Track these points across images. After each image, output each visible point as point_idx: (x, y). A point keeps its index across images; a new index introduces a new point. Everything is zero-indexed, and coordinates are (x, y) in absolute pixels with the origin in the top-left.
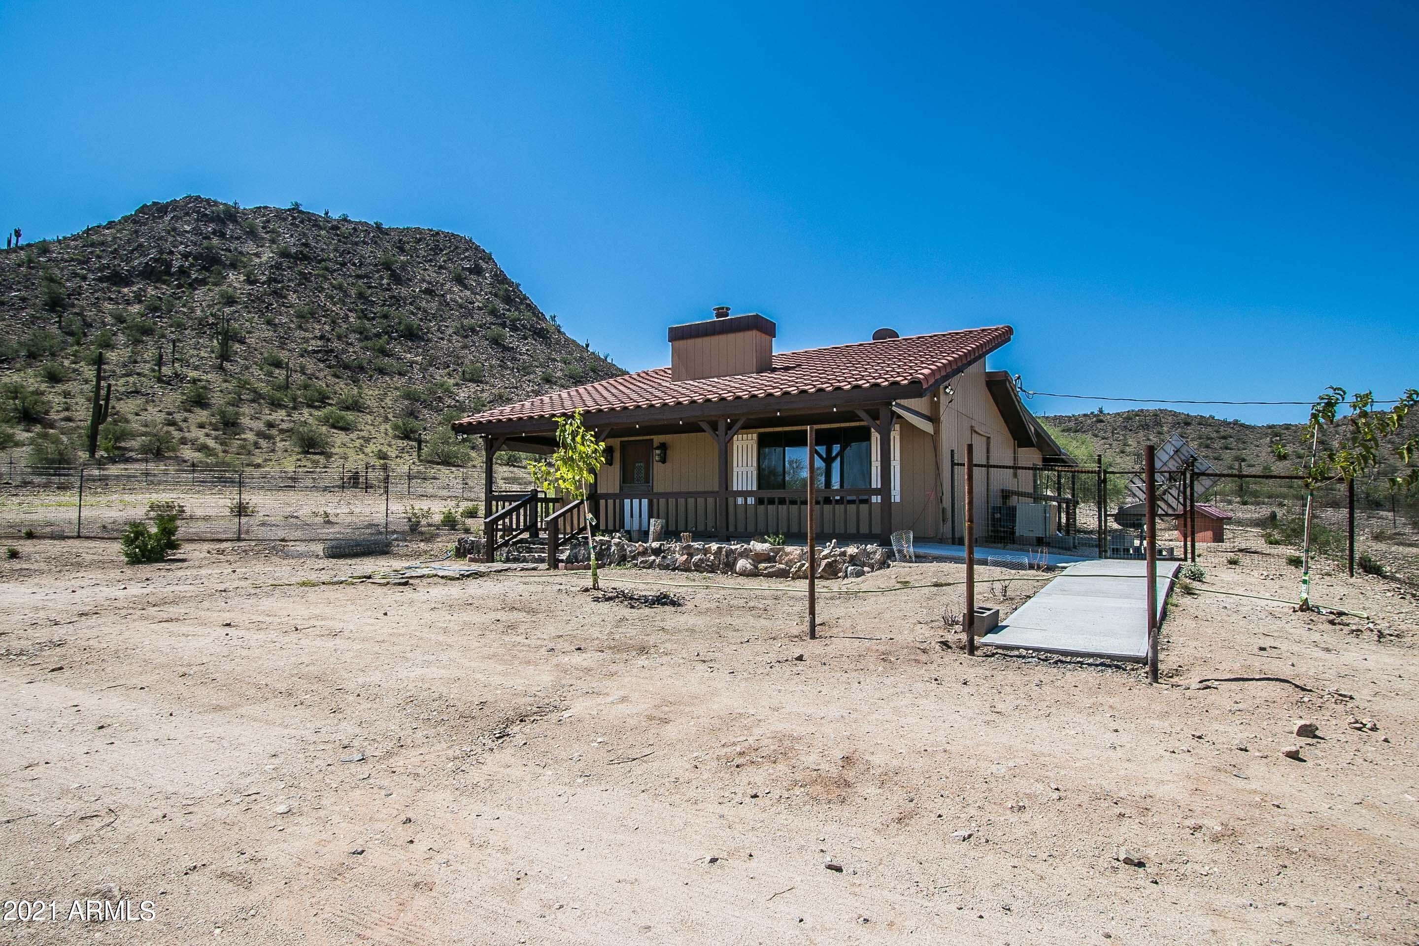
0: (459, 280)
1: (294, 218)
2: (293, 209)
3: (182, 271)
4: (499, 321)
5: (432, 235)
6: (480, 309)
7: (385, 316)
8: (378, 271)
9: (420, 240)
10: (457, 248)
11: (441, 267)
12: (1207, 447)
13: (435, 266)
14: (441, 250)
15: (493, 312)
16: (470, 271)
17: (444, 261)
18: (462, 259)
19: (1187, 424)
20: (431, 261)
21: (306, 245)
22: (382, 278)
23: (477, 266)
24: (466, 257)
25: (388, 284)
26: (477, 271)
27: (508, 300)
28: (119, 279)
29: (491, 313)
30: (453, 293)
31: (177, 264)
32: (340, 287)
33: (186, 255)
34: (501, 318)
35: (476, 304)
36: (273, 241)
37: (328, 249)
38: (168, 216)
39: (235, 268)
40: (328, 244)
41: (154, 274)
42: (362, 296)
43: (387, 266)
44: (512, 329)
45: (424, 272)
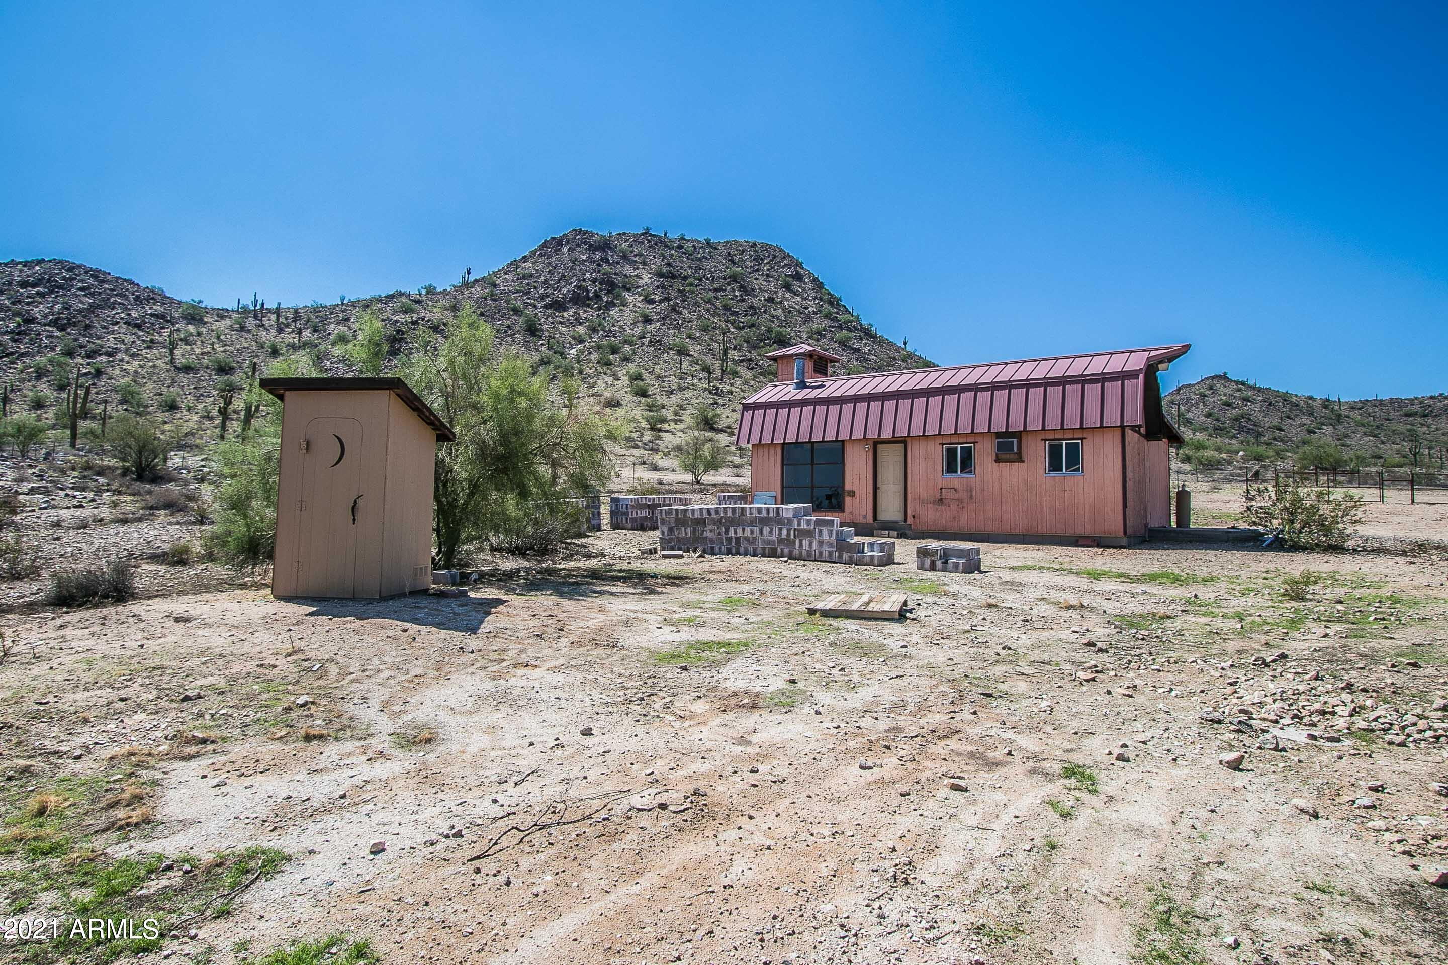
0: (787, 287)
1: (649, 241)
2: (646, 233)
3: (597, 296)
4: (836, 324)
5: (752, 247)
6: (815, 313)
7: (753, 325)
8: (728, 284)
9: (743, 252)
10: (775, 257)
11: (768, 276)
13: (762, 275)
14: (763, 260)
15: (828, 316)
16: (791, 277)
17: (768, 270)
18: (783, 267)
20: (757, 271)
21: (669, 265)
22: (734, 290)
23: (797, 272)
24: (786, 265)
25: (741, 296)
26: (799, 277)
27: (831, 303)
28: (558, 306)
29: (826, 316)
30: (787, 300)
31: (592, 289)
32: (709, 301)
33: (594, 281)
34: (835, 319)
35: (811, 309)
36: (644, 264)
37: (684, 267)
38: (565, 250)
39: (629, 290)
40: (682, 262)
41: (580, 299)
42: (726, 308)
43: (734, 278)
44: (850, 330)
45: (757, 282)
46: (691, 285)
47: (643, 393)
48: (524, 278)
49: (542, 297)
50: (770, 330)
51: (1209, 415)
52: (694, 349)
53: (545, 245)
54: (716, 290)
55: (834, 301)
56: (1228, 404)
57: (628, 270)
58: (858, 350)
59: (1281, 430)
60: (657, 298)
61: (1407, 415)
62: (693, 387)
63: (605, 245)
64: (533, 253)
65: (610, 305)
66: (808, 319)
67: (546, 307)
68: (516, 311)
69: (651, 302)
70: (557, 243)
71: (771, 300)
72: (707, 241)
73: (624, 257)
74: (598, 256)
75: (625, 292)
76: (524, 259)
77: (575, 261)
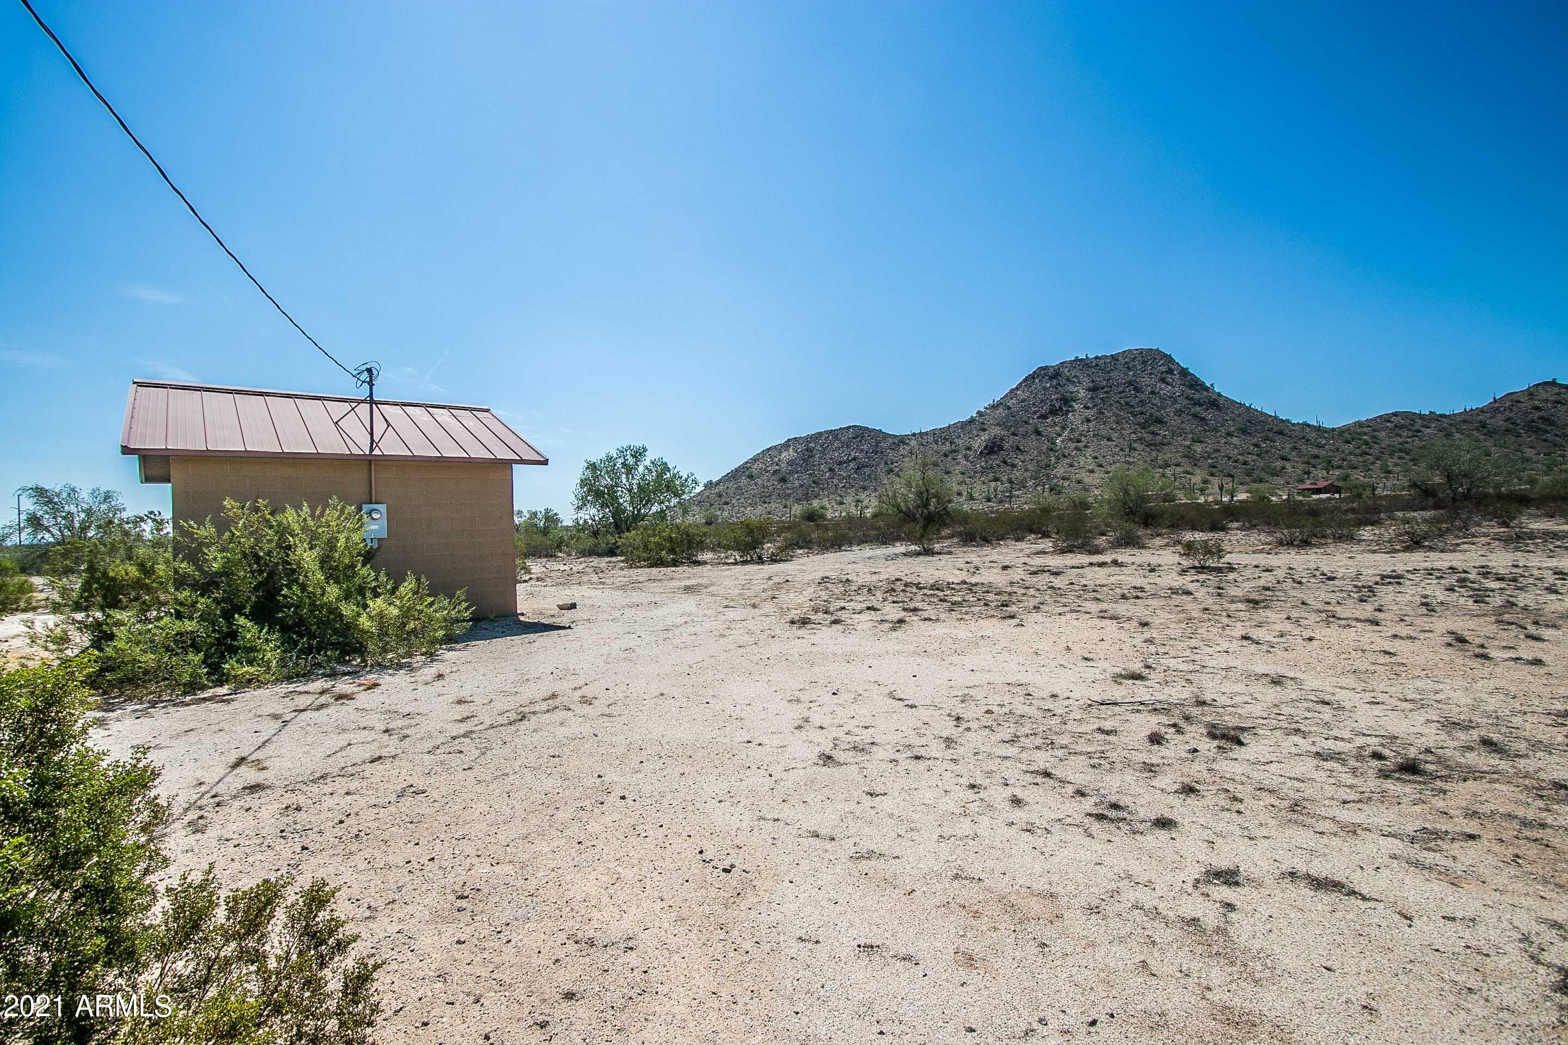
0: (1163, 380)
1: (1079, 365)
2: (1076, 359)
3: (1060, 407)
4: (1192, 402)
5: (1140, 353)
6: (1179, 396)
7: (1142, 413)
9: (1135, 358)
10: (1155, 359)
11: (1151, 374)
13: (1147, 374)
14: (1147, 362)
16: (1166, 372)
17: (1151, 369)
18: (1160, 365)
20: (1144, 371)
22: (1130, 391)
23: (1170, 369)
24: (1162, 363)
25: (1135, 394)
26: (1170, 371)
27: (1191, 387)
28: (1044, 417)
29: (1186, 398)
30: (1162, 389)
31: (1057, 405)
32: (1118, 402)
33: (1057, 399)
34: (1192, 399)
35: (1177, 394)
36: (1079, 382)
37: (1100, 380)
38: (1037, 381)
39: (1075, 401)
40: (1099, 376)
41: (1053, 412)
42: (1127, 404)
43: (1130, 383)
44: (1200, 405)
45: (1144, 381)
46: (1106, 392)
47: (1101, 466)
48: (1022, 401)
49: (1035, 413)
50: (1151, 415)
51: (1508, 420)
52: (1114, 435)
53: (1026, 379)
54: (1120, 393)
55: (1195, 384)
57: (1071, 388)
58: (1203, 419)
60: (1090, 405)
62: (1119, 461)
63: (1056, 375)
64: (1021, 384)
65: (1068, 411)
66: (1175, 402)
67: (1038, 418)
68: (1026, 423)
69: (1088, 408)
70: (1031, 377)
71: (1153, 393)
72: (1112, 356)
73: (1068, 380)
74: (1055, 382)
75: (1074, 404)
76: (1017, 389)
77: (1045, 388)
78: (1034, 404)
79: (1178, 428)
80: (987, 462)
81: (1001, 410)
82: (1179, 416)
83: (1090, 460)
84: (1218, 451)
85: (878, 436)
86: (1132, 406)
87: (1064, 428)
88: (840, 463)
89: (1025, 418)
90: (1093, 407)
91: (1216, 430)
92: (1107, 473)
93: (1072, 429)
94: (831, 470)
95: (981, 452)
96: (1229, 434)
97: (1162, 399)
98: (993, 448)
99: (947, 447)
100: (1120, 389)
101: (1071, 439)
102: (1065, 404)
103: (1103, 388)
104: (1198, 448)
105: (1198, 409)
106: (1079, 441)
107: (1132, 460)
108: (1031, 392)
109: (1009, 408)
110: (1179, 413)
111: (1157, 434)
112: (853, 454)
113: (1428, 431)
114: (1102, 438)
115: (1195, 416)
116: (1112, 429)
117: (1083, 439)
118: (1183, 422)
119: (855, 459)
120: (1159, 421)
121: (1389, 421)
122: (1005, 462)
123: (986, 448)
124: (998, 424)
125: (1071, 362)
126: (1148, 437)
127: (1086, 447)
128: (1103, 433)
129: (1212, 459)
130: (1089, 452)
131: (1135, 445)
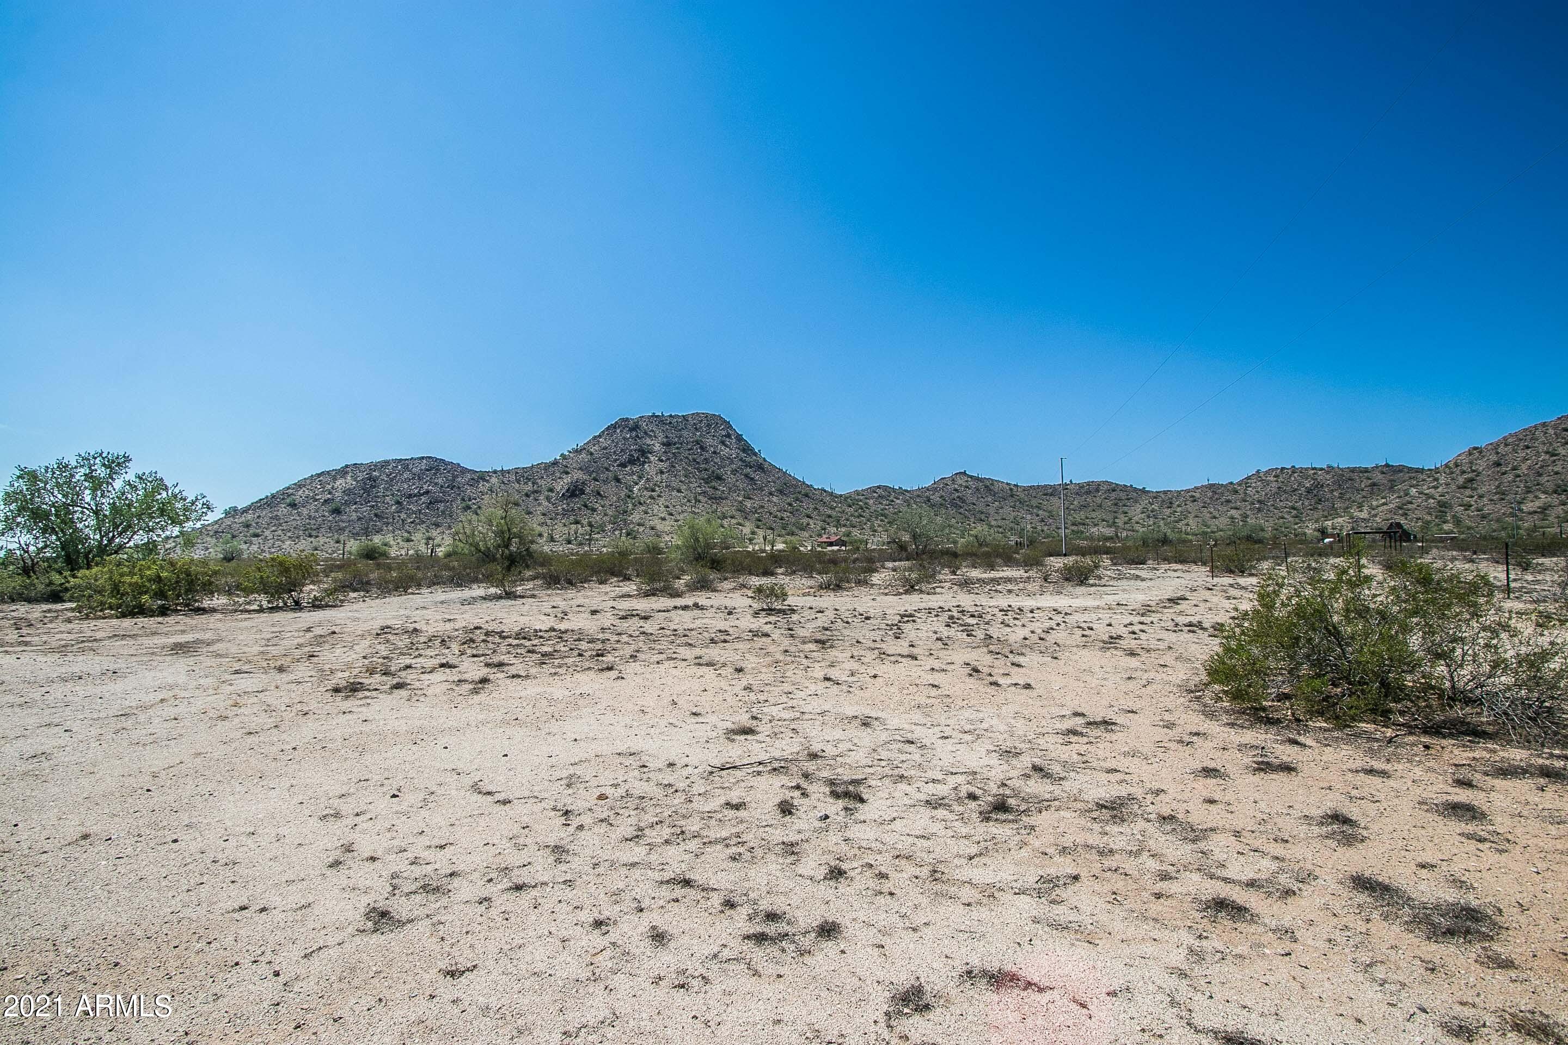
0: (723, 443)
1: (655, 421)
2: (653, 415)
3: (638, 458)
4: (745, 464)
6: (735, 458)
7: (706, 470)
8: (695, 445)
9: (701, 421)
10: (717, 423)
11: (714, 436)
12: (1116, 505)
13: (711, 436)
14: (711, 425)
15: (741, 460)
16: (725, 436)
17: (714, 432)
18: (721, 430)
19: (1114, 490)
21: (667, 437)
22: (697, 449)
23: (728, 433)
24: (723, 428)
25: (701, 452)
26: (729, 436)
27: (744, 451)
28: (623, 465)
30: (722, 451)
31: (636, 455)
32: (687, 458)
33: (635, 450)
34: (744, 461)
35: (734, 456)
36: (655, 437)
37: (673, 436)
38: (618, 431)
39: (651, 453)
40: (672, 433)
41: (632, 461)
42: (694, 460)
43: (697, 442)
44: (751, 467)
45: (709, 441)
46: (677, 448)
47: (672, 515)
48: (604, 449)
49: (616, 460)
50: (713, 472)
51: (941, 497)
52: (683, 487)
53: (608, 428)
54: (689, 450)
55: (747, 449)
56: (956, 490)
57: (649, 441)
58: (752, 479)
59: (974, 504)
60: (664, 459)
61: (1044, 495)
62: (686, 511)
63: (636, 427)
64: (603, 432)
65: (644, 462)
66: (732, 462)
67: (618, 466)
68: (607, 469)
69: (662, 461)
70: (613, 427)
71: (715, 452)
72: (683, 416)
73: (646, 433)
74: (634, 434)
75: (650, 455)
76: (600, 436)
77: (625, 438)
78: (615, 452)
79: (734, 485)
80: (568, 505)
81: (584, 455)
82: (735, 475)
83: (663, 508)
84: (762, 507)
85: (456, 470)
86: (698, 463)
87: (640, 477)
88: (410, 496)
89: (606, 465)
90: (666, 461)
91: (761, 489)
92: (677, 521)
93: (648, 479)
94: (398, 503)
95: (563, 495)
96: (771, 494)
97: (722, 459)
98: (575, 492)
99: (529, 487)
100: (689, 447)
101: (646, 489)
102: (643, 455)
103: (675, 444)
104: (748, 504)
105: (749, 470)
106: (653, 491)
107: (697, 511)
108: (613, 441)
109: (592, 454)
110: (734, 472)
111: (717, 489)
112: (425, 487)
113: (898, 501)
114: (673, 489)
115: (746, 476)
116: (681, 481)
117: (657, 489)
118: (737, 481)
119: (427, 492)
120: (719, 478)
121: (875, 492)
122: (586, 506)
123: (568, 490)
124: (580, 469)
125: (649, 417)
126: (710, 491)
127: (659, 496)
128: (674, 484)
129: (758, 513)
130: (661, 501)
131: (700, 498)
